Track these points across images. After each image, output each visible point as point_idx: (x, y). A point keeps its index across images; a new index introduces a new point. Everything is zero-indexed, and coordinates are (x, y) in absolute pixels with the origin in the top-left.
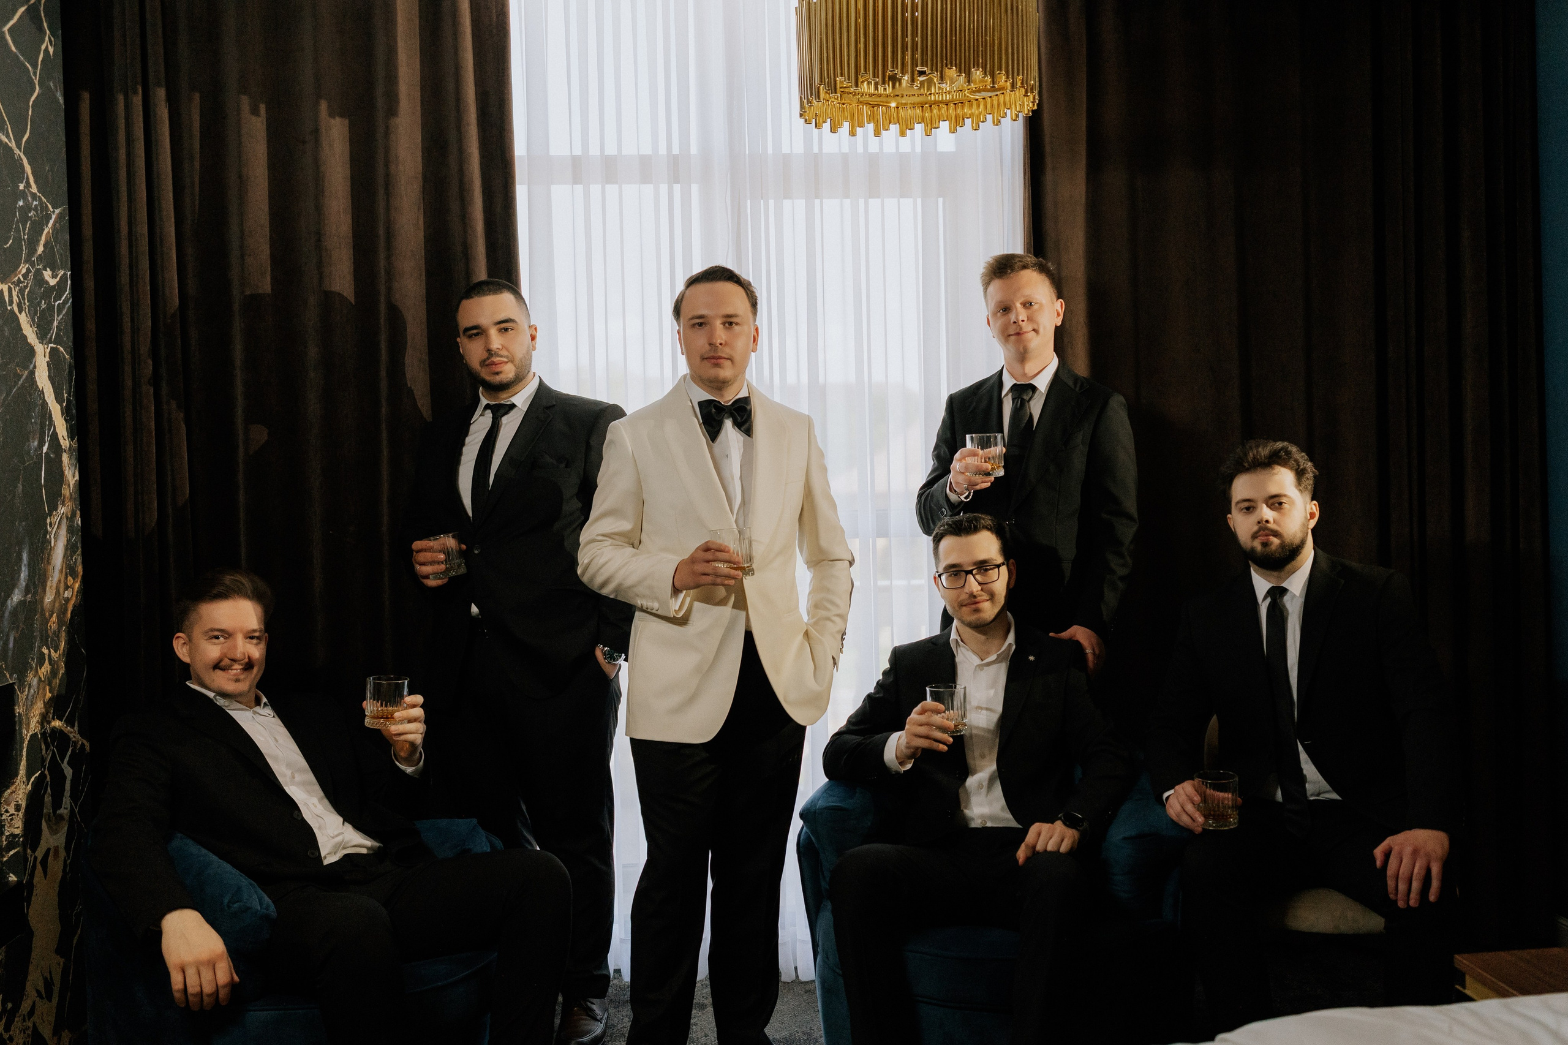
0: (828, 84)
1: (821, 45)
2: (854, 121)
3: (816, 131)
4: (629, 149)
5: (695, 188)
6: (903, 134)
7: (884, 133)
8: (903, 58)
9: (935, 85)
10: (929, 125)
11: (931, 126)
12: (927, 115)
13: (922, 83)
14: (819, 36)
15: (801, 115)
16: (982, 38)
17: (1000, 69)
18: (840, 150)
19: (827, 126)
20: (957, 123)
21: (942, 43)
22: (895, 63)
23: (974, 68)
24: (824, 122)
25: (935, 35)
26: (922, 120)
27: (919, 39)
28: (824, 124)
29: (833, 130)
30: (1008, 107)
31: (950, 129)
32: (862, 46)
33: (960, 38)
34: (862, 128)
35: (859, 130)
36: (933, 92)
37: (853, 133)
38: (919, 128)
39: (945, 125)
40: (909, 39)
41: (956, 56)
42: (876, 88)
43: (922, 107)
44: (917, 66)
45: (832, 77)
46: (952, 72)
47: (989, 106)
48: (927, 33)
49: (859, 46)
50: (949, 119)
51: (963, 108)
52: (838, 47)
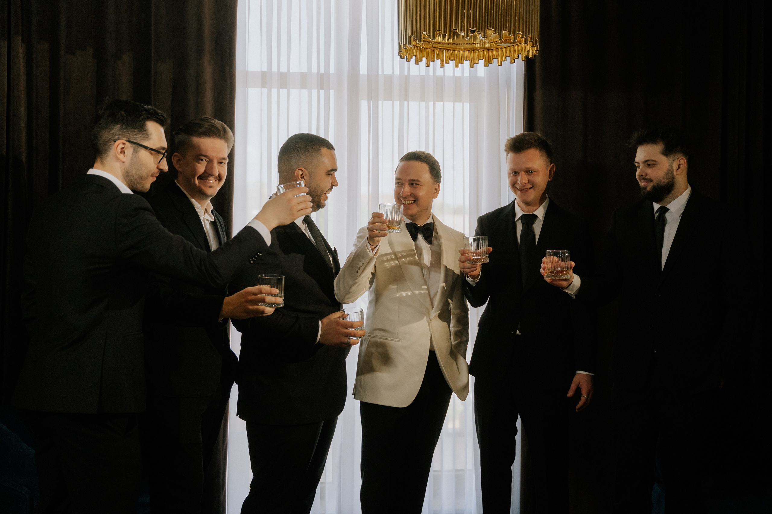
0: (416, 36)
1: (413, 12)
2: (429, 58)
3: (406, 63)
4: (294, 69)
5: (332, 92)
6: (457, 66)
7: (446, 65)
8: (462, 22)
9: (478, 38)
10: (472, 61)
11: (474, 62)
12: (471, 55)
13: (471, 37)
14: (412, 7)
15: (399, 54)
16: (509, 12)
17: (519, 31)
18: (420, 74)
19: (413, 60)
20: (489, 62)
21: (485, 13)
22: (457, 25)
23: (504, 29)
24: (412, 58)
25: (481, 9)
26: (468, 58)
27: (472, 11)
28: (411, 59)
29: (417, 63)
30: (520, 53)
31: (485, 64)
32: (437, 14)
33: (496, 11)
34: (433, 62)
35: (432, 63)
36: (477, 42)
37: (428, 65)
38: (467, 63)
39: (482, 62)
40: (466, 11)
41: (493, 22)
42: (443, 39)
43: (469, 51)
44: (470, 27)
45: (419, 32)
46: (490, 32)
47: (508, 52)
48: (477, 8)
49: (436, 14)
50: (485, 58)
51: (492, 52)
52: (423, 14)
